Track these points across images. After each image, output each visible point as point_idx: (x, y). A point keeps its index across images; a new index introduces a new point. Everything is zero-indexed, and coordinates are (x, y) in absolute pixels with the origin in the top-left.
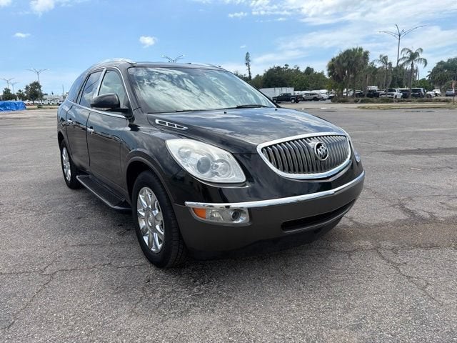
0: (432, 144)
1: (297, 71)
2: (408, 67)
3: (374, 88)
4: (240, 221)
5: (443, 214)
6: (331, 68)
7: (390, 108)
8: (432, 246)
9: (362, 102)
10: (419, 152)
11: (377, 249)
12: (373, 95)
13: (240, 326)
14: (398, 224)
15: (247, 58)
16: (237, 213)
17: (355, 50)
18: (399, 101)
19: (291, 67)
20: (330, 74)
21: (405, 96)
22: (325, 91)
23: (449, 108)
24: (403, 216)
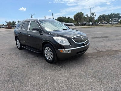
0: (100, 36)
1: (66, 18)
2: (93, 17)
3: (85, 22)
4: (69, 52)
5: (104, 50)
6: (75, 17)
7: (89, 27)
8: (103, 56)
9: (82, 26)
10: (98, 38)
11: (93, 57)
12: (85, 24)
13: (71, 71)
14: (96, 52)
15: (53, 14)
16: (69, 51)
17: (80, 13)
18: (91, 25)
19: (64, 17)
20: (74, 19)
21: (92, 24)
22: (73, 23)
23: (103, 27)
24: (96, 51)
